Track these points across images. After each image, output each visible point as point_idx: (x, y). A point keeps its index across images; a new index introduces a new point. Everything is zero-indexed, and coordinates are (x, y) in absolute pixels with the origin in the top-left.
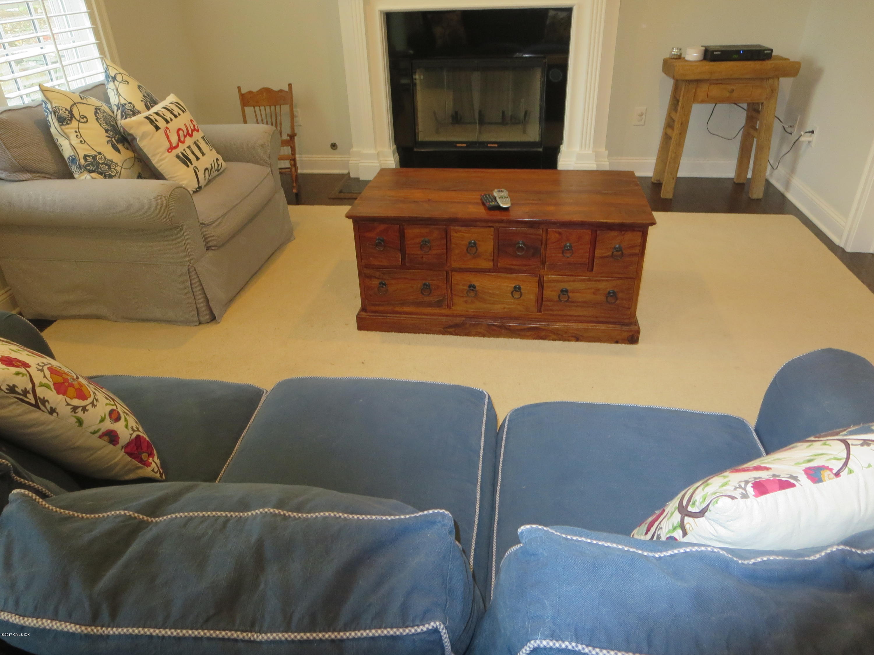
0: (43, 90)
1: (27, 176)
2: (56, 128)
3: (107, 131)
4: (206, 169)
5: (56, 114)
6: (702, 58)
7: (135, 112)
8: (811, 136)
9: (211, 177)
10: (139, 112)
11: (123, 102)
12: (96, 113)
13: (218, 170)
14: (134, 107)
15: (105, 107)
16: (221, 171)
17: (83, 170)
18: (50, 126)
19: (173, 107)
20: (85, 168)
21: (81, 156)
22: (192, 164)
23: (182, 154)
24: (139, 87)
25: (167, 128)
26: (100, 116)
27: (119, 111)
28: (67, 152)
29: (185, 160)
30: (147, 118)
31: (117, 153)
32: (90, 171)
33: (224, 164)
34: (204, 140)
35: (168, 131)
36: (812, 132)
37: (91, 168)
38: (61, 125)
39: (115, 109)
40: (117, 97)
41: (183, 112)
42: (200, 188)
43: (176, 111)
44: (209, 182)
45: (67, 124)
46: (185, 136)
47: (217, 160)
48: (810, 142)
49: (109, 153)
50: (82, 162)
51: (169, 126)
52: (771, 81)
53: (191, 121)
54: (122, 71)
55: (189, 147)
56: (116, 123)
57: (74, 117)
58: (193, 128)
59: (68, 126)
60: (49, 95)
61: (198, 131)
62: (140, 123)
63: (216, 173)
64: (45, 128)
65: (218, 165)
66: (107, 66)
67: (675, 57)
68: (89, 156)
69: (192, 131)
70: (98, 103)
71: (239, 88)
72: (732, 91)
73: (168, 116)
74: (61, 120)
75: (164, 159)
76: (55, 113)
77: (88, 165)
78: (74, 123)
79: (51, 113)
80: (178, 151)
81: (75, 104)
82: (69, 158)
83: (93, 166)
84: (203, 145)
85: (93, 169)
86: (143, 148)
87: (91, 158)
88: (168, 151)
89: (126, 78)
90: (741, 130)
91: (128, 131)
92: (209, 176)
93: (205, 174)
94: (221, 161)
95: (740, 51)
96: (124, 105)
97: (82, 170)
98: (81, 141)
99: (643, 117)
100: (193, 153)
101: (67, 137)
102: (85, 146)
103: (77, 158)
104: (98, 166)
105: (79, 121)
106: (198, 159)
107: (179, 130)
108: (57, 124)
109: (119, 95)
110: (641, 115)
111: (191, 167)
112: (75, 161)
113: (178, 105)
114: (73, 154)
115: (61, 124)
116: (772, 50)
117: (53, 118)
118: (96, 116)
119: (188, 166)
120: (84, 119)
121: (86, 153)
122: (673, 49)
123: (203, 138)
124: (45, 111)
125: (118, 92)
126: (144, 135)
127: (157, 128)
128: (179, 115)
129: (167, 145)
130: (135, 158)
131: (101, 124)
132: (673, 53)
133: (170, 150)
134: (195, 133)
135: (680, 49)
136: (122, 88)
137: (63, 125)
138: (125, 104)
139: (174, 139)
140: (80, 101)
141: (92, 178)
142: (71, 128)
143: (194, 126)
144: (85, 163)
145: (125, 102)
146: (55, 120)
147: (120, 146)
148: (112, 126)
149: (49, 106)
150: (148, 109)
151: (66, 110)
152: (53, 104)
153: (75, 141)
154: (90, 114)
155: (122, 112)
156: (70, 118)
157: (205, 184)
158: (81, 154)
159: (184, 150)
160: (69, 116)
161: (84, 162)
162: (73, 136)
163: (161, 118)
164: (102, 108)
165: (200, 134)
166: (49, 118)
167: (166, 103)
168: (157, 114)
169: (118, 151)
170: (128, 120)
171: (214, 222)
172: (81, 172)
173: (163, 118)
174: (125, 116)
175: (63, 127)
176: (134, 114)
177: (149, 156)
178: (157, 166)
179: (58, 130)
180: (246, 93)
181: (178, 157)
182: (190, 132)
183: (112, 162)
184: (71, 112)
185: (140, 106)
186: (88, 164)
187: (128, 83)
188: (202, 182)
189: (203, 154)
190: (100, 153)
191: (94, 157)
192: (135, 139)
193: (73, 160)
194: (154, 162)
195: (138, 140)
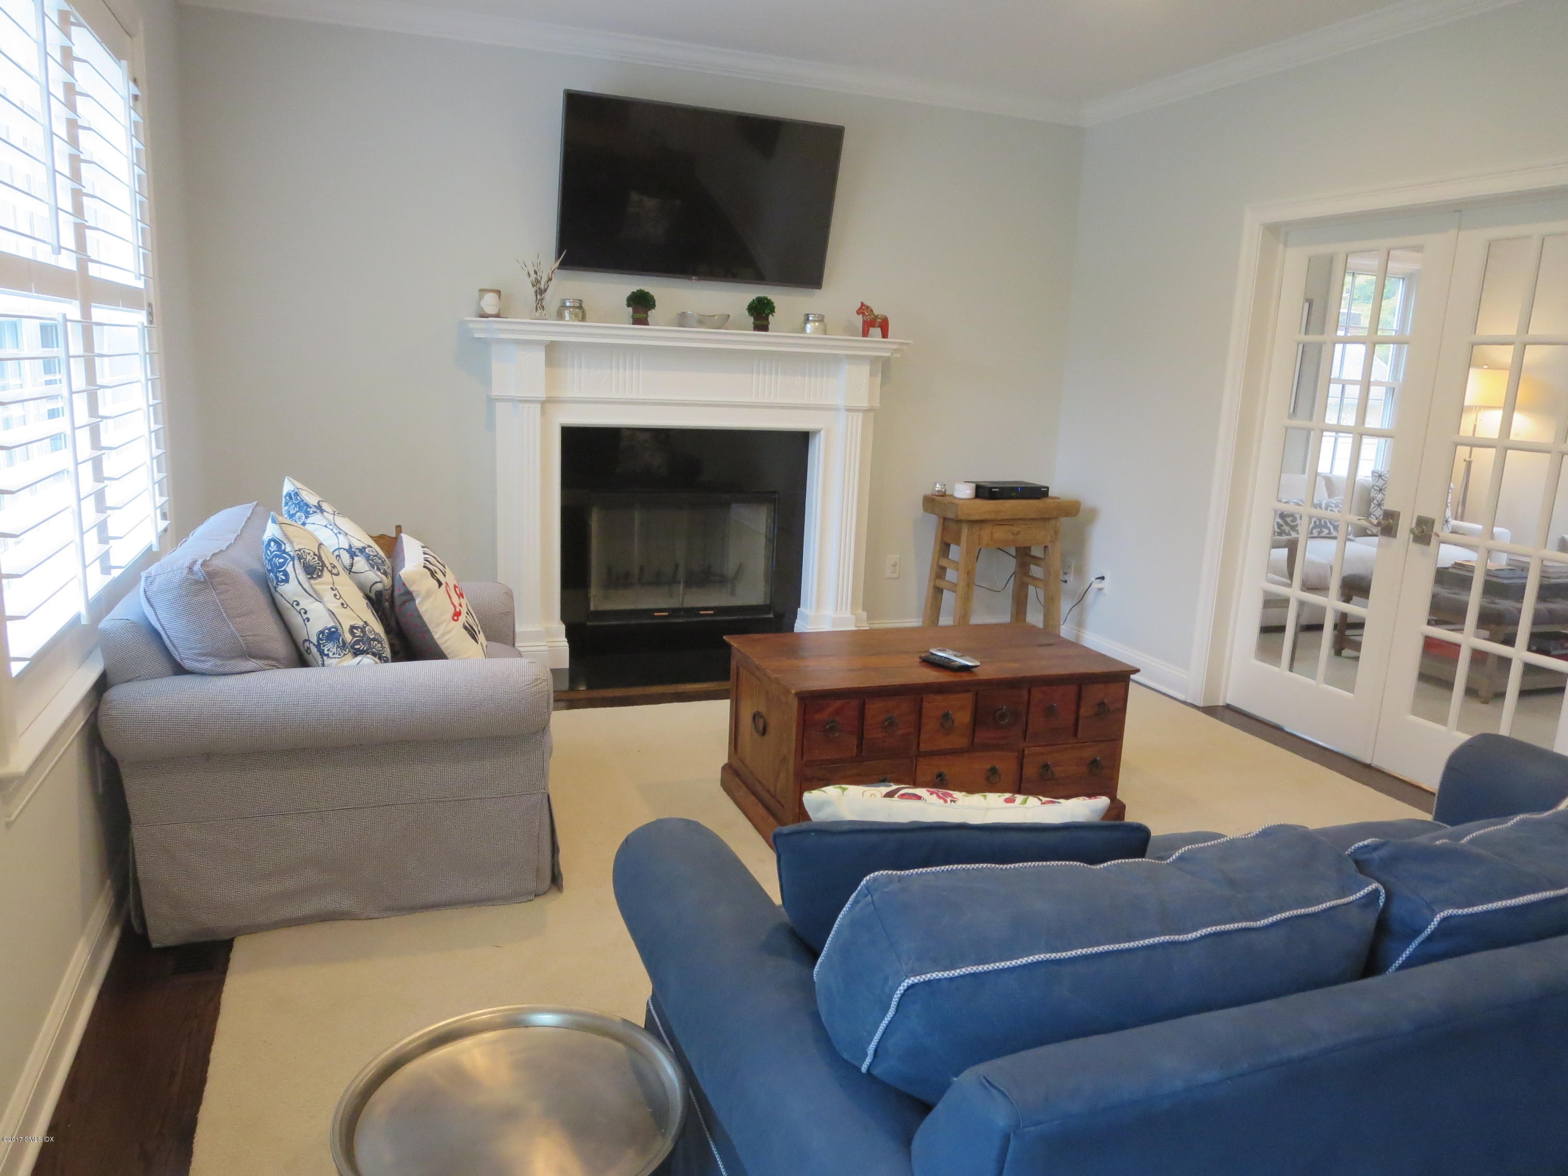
0: (279, 523)
1: (251, 664)
2: (300, 583)
5: (302, 561)
6: (974, 496)
8: (1100, 583)
17: (347, 650)
19: (432, 553)
20: (352, 647)
21: (346, 628)
23: (467, 623)
25: (447, 583)
28: (321, 623)
29: (473, 634)
30: (427, 568)
32: (359, 653)
35: (448, 587)
36: (1103, 578)
37: (362, 646)
38: (309, 578)
43: (438, 558)
45: (319, 577)
46: (460, 597)
48: (1100, 589)
50: (348, 637)
51: (447, 580)
52: (1053, 522)
55: (468, 613)
57: (325, 566)
59: (319, 580)
62: (419, 575)
67: (941, 494)
68: (356, 628)
72: (1018, 533)
73: (439, 565)
74: (310, 571)
75: (450, 631)
76: (300, 559)
77: (357, 643)
78: (328, 576)
79: (293, 559)
80: (463, 619)
82: (321, 633)
83: (364, 643)
84: (471, 610)
85: (365, 649)
87: (359, 630)
88: (452, 619)
90: (1010, 577)
95: (1017, 488)
97: (345, 651)
98: (341, 603)
99: (897, 566)
100: (473, 622)
101: (319, 599)
102: (348, 611)
103: (340, 631)
104: (370, 644)
105: (333, 573)
107: (454, 586)
108: (301, 577)
110: (894, 565)
112: (335, 635)
114: (331, 624)
115: (309, 576)
116: (1048, 488)
117: (296, 567)
119: (477, 643)
120: (337, 571)
121: (350, 624)
122: (936, 484)
126: (425, 594)
127: (439, 584)
128: (444, 564)
129: (452, 609)
132: (937, 489)
133: (456, 618)
135: (945, 485)
137: (312, 578)
142: (323, 584)
144: (352, 640)
146: (300, 570)
149: (288, 549)
151: (314, 554)
152: (295, 544)
153: (334, 605)
156: (320, 568)
158: (346, 624)
159: (467, 618)
160: (318, 563)
161: (351, 638)
162: (328, 596)
166: (289, 567)
172: (345, 655)
175: (312, 581)
178: (439, 642)
179: (304, 586)
181: (465, 629)
183: (381, 637)
184: (320, 558)
186: (357, 640)
190: (366, 625)
191: (363, 630)
192: (413, 599)
193: (331, 635)
194: (436, 637)
195: (417, 601)
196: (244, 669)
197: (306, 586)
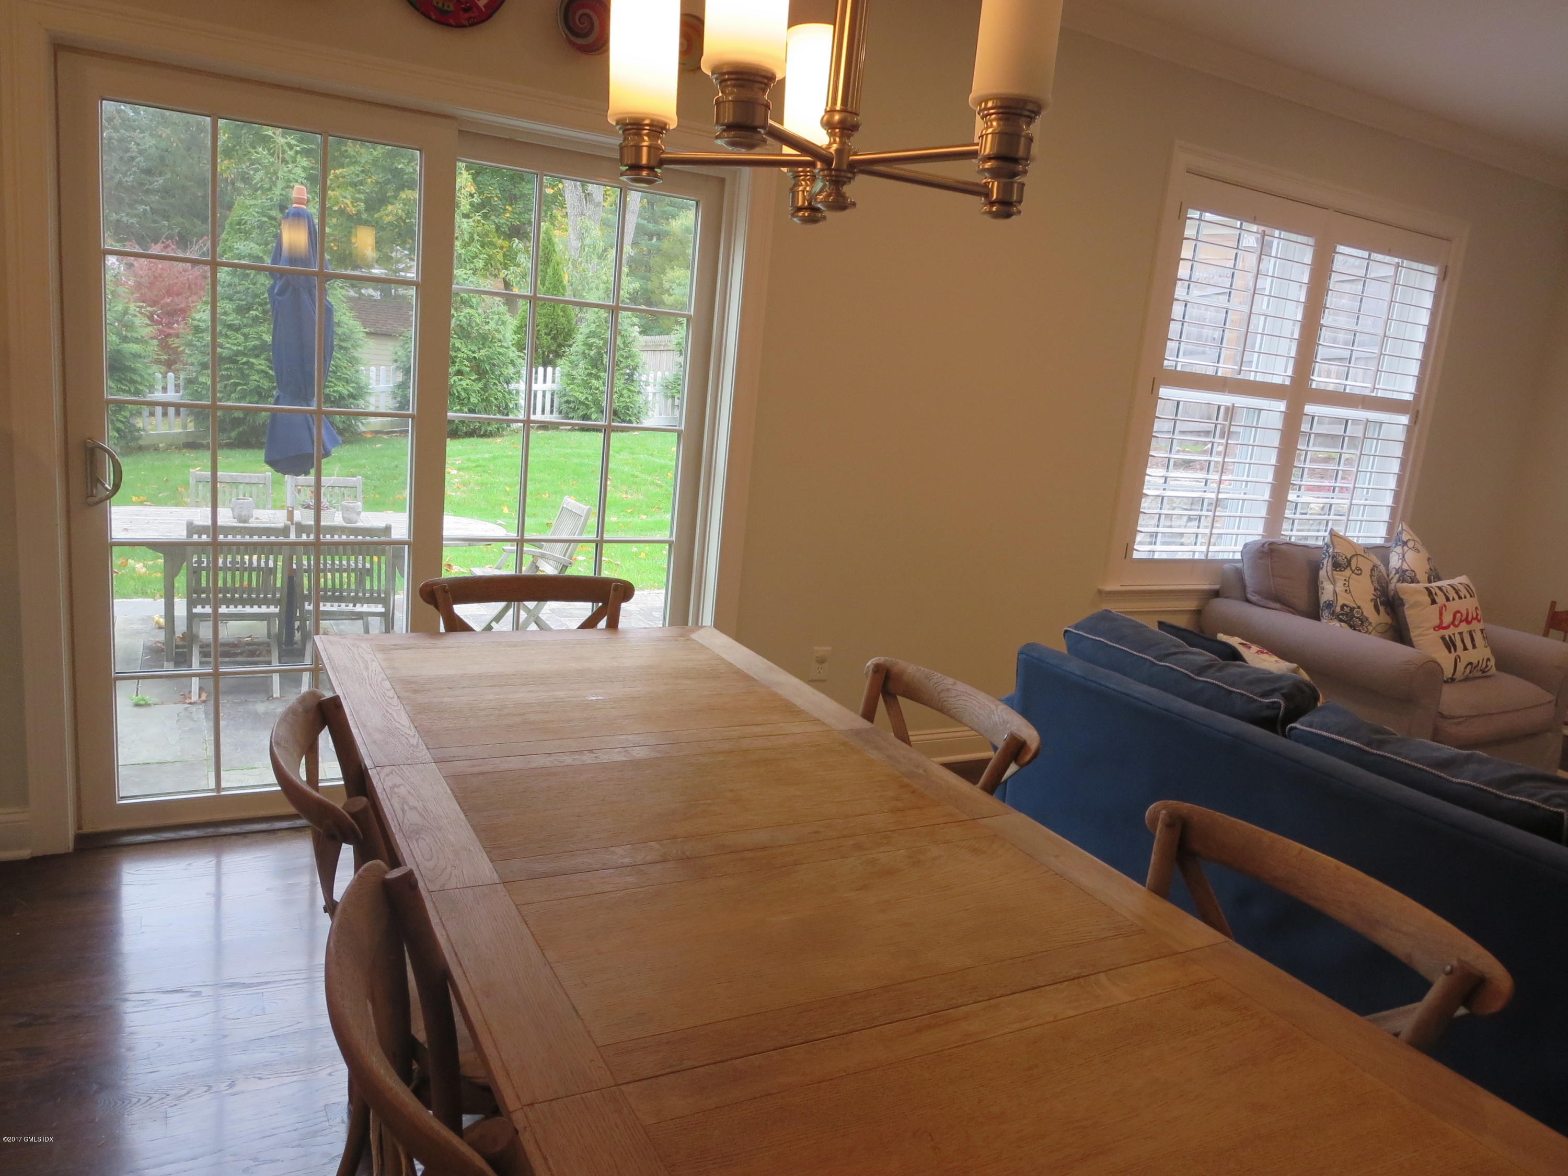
0: (1333, 534)
1: (1278, 606)
2: (1326, 571)
3: (1376, 589)
4: (1471, 664)
7: (1413, 580)
9: (1471, 675)
10: (1418, 582)
11: (1405, 567)
12: (1372, 570)
13: (1483, 672)
14: (1415, 575)
15: (1382, 568)
16: (1485, 674)
18: (1322, 568)
19: (1461, 588)
20: (1338, 616)
21: (1339, 604)
22: (1455, 650)
23: (1450, 637)
24: (1429, 559)
25: (1445, 606)
26: (1376, 573)
27: (1397, 575)
28: (1327, 594)
29: (1450, 645)
30: (1427, 588)
31: (1375, 613)
32: (1341, 621)
33: (1494, 669)
34: (1482, 633)
35: (1444, 608)
37: (1344, 618)
38: (1333, 570)
39: (1394, 572)
40: (1400, 561)
41: (1471, 596)
42: (1452, 680)
43: (1463, 592)
44: (1466, 679)
45: (1340, 571)
46: (1461, 621)
47: (1488, 660)
49: (1368, 610)
50: (1338, 609)
51: (1447, 604)
53: (1476, 608)
54: (1417, 539)
55: (1461, 633)
56: (1387, 586)
57: (1350, 566)
58: (1474, 616)
59: (1340, 573)
60: (1336, 540)
61: (1479, 621)
62: (1417, 591)
63: (1480, 674)
64: (1315, 569)
65: (1487, 666)
66: (1402, 529)
68: (1347, 607)
69: (1473, 619)
70: (1378, 562)
71: (1553, 604)
73: (1452, 594)
74: (1337, 566)
75: (1426, 634)
76: (1333, 558)
77: (1342, 614)
78: (1348, 572)
79: (1329, 557)
80: (1446, 633)
81: (1357, 555)
82: (1325, 602)
83: (1347, 617)
84: (1478, 637)
85: (1345, 620)
86: (1407, 617)
87: (1349, 608)
88: (1434, 629)
89: (1418, 546)
91: (1400, 595)
92: (1471, 672)
93: (1466, 667)
94: (1492, 663)
96: (1405, 571)
97: (1333, 617)
98: (1346, 590)
100: (1463, 641)
101: (1334, 583)
102: (1348, 596)
103: (1334, 604)
104: (1351, 619)
105: (1353, 572)
106: (1465, 649)
107: (1458, 612)
108: (1329, 568)
109: (1403, 559)
111: (1453, 655)
113: (1467, 587)
114: (1332, 599)
117: (1328, 562)
118: (1371, 572)
119: (1450, 652)
120: (1359, 571)
121: (1346, 603)
123: (1482, 631)
124: (1324, 554)
125: (1404, 557)
126: (1416, 605)
127: (1434, 602)
128: (1465, 597)
129: (1437, 622)
130: (1391, 625)
131: (1372, 582)
133: (1437, 629)
134: (1475, 622)
136: (1410, 555)
137: (1335, 570)
138: (1407, 571)
139: (1448, 619)
140: (1363, 554)
141: (1341, 626)
142: (1340, 577)
143: (1477, 615)
144: (1339, 611)
145: (1407, 568)
146: (1330, 564)
147: (1382, 609)
148: (1382, 586)
149: (1331, 550)
150: (1430, 582)
151: (1346, 558)
152: (1336, 549)
153: (1340, 588)
154: (1366, 570)
155: (1400, 577)
156: (1346, 566)
157: (1461, 678)
158: (1340, 602)
159: (1454, 634)
160: (1345, 564)
162: (1340, 583)
163: (1442, 594)
164: (1380, 567)
165: (1481, 625)
166: (1325, 562)
167: (1455, 581)
168: (1440, 588)
169: (1378, 611)
170: (1405, 584)
171: (1453, 718)
172: (1330, 618)
173: (1445, 595)
174: (1402, 580)
175: (1335, 572)
176: (1412, 582)
177: (1411, 627)
178: (1414, 639)
179: (1328, 574)
180: (1562, 612)
181: (1443, 638)
182: (1470, 619)
183: (1367, 619)
184: (1349, 562)
185: (1422, 575)
187: (1419, 552)
188: (1459, 675)
189: (1474, 647)
190: (1359, 607)
191: (1352, 609)
192: (1404, 605)
193: (1329, 605)
194: (1412, 635)
195: (1406, 607)
196: (1268, 606)
197: (1330, 574)
